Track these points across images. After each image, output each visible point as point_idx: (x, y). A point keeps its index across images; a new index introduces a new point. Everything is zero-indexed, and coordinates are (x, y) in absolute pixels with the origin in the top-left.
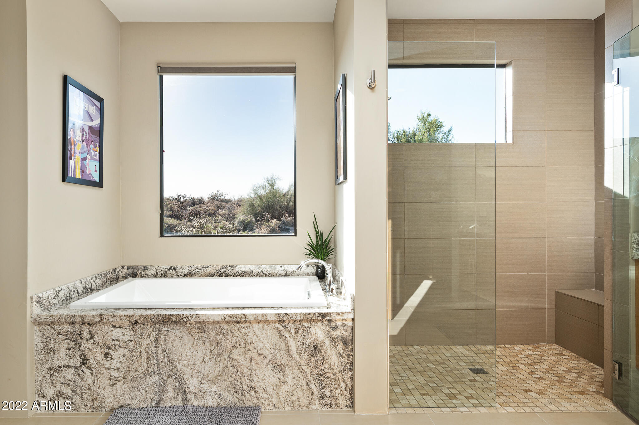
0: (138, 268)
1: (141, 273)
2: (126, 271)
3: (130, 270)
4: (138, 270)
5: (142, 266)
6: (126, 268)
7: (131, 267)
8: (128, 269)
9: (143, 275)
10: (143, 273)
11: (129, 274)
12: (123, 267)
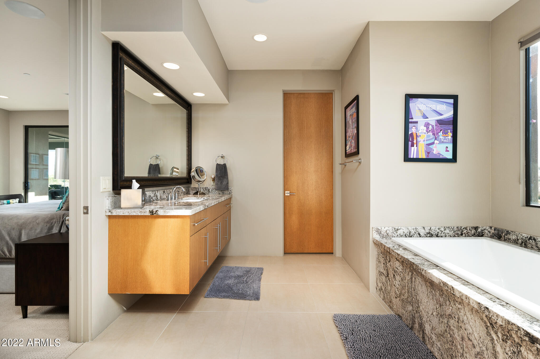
0: (502, 231)
1: (504, 236)
2: (493, 231)
3: (496, 232)
4: (502, 233)
5: (506, 230)
6: (493, 228)
7: (497, 229)
8: (495, 230)
9: (506, 239)
10: (506, 237)
11: (495, 235)
12: (491, 228)
